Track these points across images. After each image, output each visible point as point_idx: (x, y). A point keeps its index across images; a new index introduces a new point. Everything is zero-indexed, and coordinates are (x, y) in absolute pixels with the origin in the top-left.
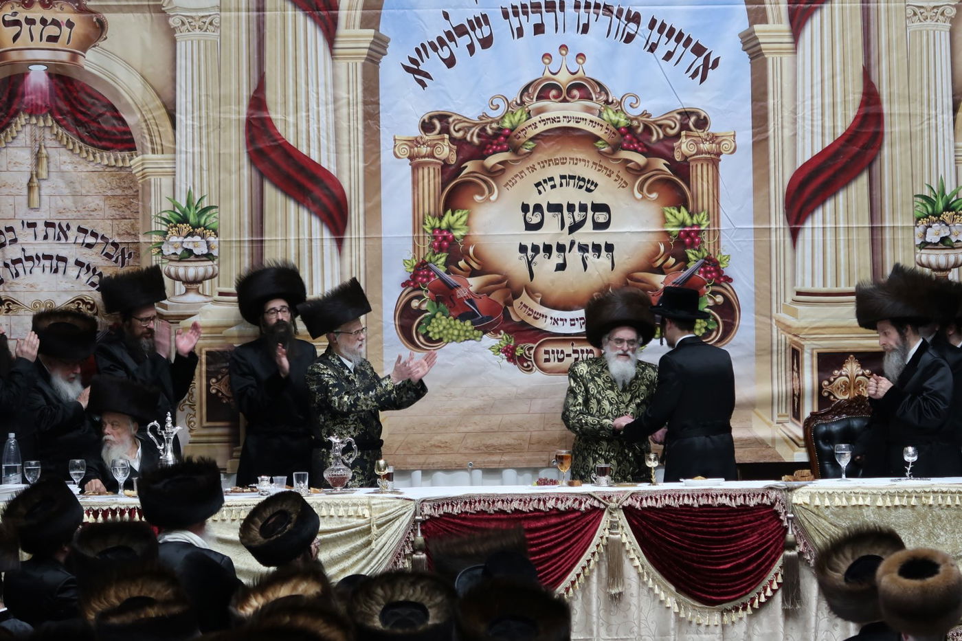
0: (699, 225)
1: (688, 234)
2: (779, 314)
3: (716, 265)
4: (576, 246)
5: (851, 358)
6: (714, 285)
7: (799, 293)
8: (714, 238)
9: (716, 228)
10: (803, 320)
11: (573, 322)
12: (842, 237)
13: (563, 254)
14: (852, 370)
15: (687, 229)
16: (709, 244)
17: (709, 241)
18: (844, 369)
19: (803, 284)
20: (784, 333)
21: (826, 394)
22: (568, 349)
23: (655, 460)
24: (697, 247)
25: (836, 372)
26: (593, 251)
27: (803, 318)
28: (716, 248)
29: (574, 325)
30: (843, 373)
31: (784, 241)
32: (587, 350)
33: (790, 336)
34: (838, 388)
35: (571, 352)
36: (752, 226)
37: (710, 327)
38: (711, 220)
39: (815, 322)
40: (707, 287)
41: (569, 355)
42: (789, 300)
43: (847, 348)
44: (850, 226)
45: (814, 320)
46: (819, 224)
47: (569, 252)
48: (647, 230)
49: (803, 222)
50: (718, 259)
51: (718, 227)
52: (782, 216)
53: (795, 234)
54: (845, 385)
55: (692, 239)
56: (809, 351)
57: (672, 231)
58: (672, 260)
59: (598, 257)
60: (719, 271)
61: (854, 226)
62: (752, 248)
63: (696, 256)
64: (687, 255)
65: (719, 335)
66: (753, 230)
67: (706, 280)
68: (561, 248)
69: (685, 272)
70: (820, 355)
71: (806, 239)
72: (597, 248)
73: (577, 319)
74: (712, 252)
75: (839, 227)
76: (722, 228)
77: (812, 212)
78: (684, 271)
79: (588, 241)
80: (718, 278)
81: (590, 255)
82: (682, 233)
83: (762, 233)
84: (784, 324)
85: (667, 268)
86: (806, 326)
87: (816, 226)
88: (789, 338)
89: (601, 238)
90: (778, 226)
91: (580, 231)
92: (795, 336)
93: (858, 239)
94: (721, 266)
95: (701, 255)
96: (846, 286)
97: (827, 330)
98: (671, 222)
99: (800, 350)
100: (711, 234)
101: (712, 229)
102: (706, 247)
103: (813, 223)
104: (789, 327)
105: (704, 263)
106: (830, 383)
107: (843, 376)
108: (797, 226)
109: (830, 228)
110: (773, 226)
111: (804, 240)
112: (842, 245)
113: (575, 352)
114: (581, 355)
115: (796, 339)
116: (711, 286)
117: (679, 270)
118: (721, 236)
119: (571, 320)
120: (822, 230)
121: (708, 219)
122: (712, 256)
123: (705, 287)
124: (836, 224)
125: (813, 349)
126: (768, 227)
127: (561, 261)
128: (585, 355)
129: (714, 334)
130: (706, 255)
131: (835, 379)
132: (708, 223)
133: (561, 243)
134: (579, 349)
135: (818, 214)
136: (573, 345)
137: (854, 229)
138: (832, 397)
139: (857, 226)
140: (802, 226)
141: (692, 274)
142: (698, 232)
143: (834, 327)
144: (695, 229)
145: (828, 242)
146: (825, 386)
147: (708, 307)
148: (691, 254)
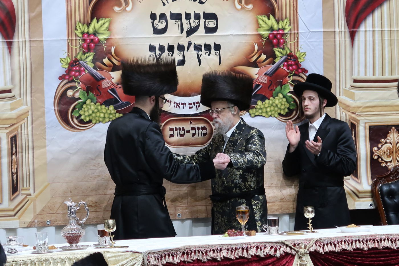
0: (283, 29)
1: (275, 36)
2: (341, 97)
3: (295, 60)
4: (192, 47)
5: (393, 130)
6: (295, 75)
7: (355, 81)
8: (294, 40)
9: (296, 32)
10: (358, 101)
11: (191, 106)
12: (386, 38)
13: (182, 52)
14: (394, 139)
15: (275, 33)
16: (291, 44)
17: (291, 41)
18: (388, 138)
19: (359, 74)
20: (345, 111)
21: (376, 157)
22: (187, 126)
23: (312, 212)
24: (282, 46)
25: (383, 140)
26: (205, 50)
27: (358, 100)
28: (296, 47)
29: (192, 108)
30: (388, 141)
31: (345, 41)
32: (201, 127)
33: (350, 113)
34: (385, 153)
35: (189, 129)
36: (322, 30)
37: (292, 108)
38: (292, 25)
39: (367, 102)
40: (289, 77)
41: (188, 132)
42: (348, 86)
43: (390, 122)
44: (392, 29)
45: (366, 101)
46: (369, 28)
47: (187, 50)
48: (245, 33)
49: (358, 27)
50: (297, 55)
51: (297, 30)
52: (343, 22)
53: (352, 35)
54: (390, 150)
55: (278, 40)
56: (363, 125)
57: (264, 34)
58: (264, 57)
59: (209, 55)
60: (298, 65)
61: (395, 29)
62: (322, 47)
63: (281, 53)
64: (274, 52)
65: (298, 114)
66: (322, 33)
67: (288, 71)
68: (181, 48)
69: (273, 66)
70: (371, 128)
71: (361, 39)
72: (208, 47)
73: (194, 103)
74: (293, 50)
75: (385, 30)
76: (300, 31)
77: (365, 18)
78: (273, 64)
79: (201, 42)
80: (297, 70)
81: (203, 53)
82: (271, 35)
83: (329, 35)
84: (344, 104)
85: (260, 63)
86: (361, 105)
87: (368, 29)
88: (349, 115)
89: (211, 39)
90: (341, 30)
91: (195, 34)
92: (353, 113)
93: (398, 39)
94: (300, 60)
95: (284, 53)
96: (389, 75)
97: (376, 108)
98: (263, 27)
99: (356, 124)
100: (292, 36)
101: (293, 32)
102: (289, 46)
103: (365, 27)
104: (348, 106)
105: (287, 58)
106: (379, 149)
107: (387, 143)
108: (355, 30)
109: (378, 31)
110: (337, 30)
111: (359, 40)
112: (386, 44)
113: (193, 129)
114: (197, 131)
115: (353, 115)
116: (292, 76)
117: (269, 64)
118: (299, 38)
119: (190, 104)
120: (372, 32)
121: (290, 25)
122: (293, 53)
123: (287, 77)
124: (382, 28)
125: (366, 123)
126: (333, 30)
127: (181, 58)
128: (200, 131)
129: (294, 113)
130: (288, 52)
131: (382, 146)
132: (290, 27)
133: (181, 43)
134: (195, 126)
135: (369, 20)
136: (191, 123)
137: (395, 31)
138: (380, 160)
139: (397, 29)
140: (358, 30)
141: (278, 67)
142: (283, 35)
143: (381, 106)
144: (281, 32)
145: (377, 42)
146: (375, 151)
147: (290, 92)
148: (277, 51)
